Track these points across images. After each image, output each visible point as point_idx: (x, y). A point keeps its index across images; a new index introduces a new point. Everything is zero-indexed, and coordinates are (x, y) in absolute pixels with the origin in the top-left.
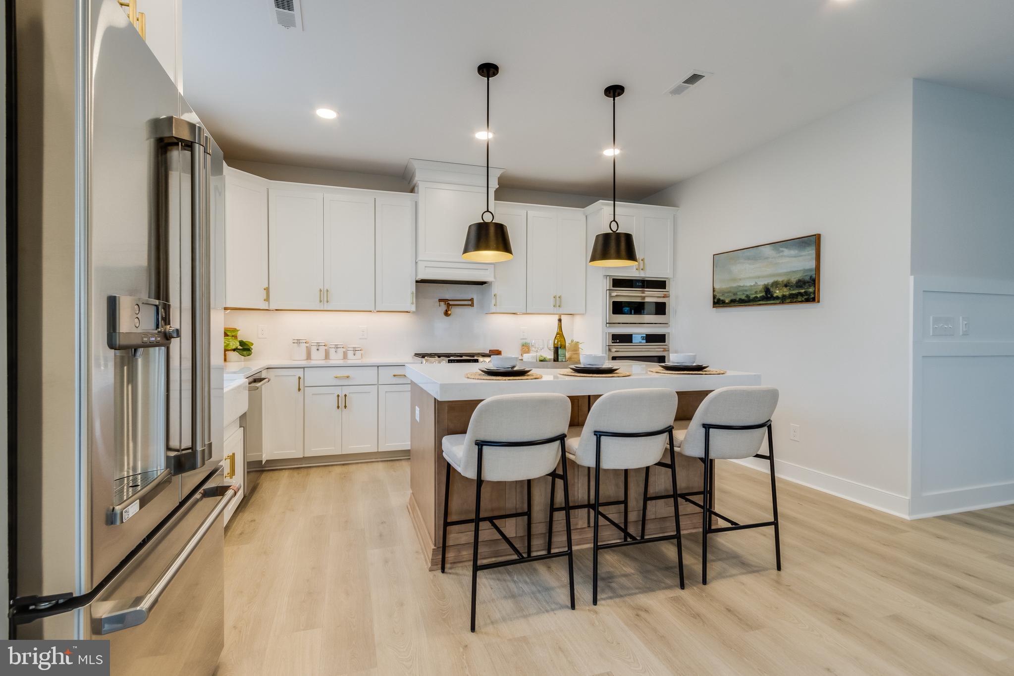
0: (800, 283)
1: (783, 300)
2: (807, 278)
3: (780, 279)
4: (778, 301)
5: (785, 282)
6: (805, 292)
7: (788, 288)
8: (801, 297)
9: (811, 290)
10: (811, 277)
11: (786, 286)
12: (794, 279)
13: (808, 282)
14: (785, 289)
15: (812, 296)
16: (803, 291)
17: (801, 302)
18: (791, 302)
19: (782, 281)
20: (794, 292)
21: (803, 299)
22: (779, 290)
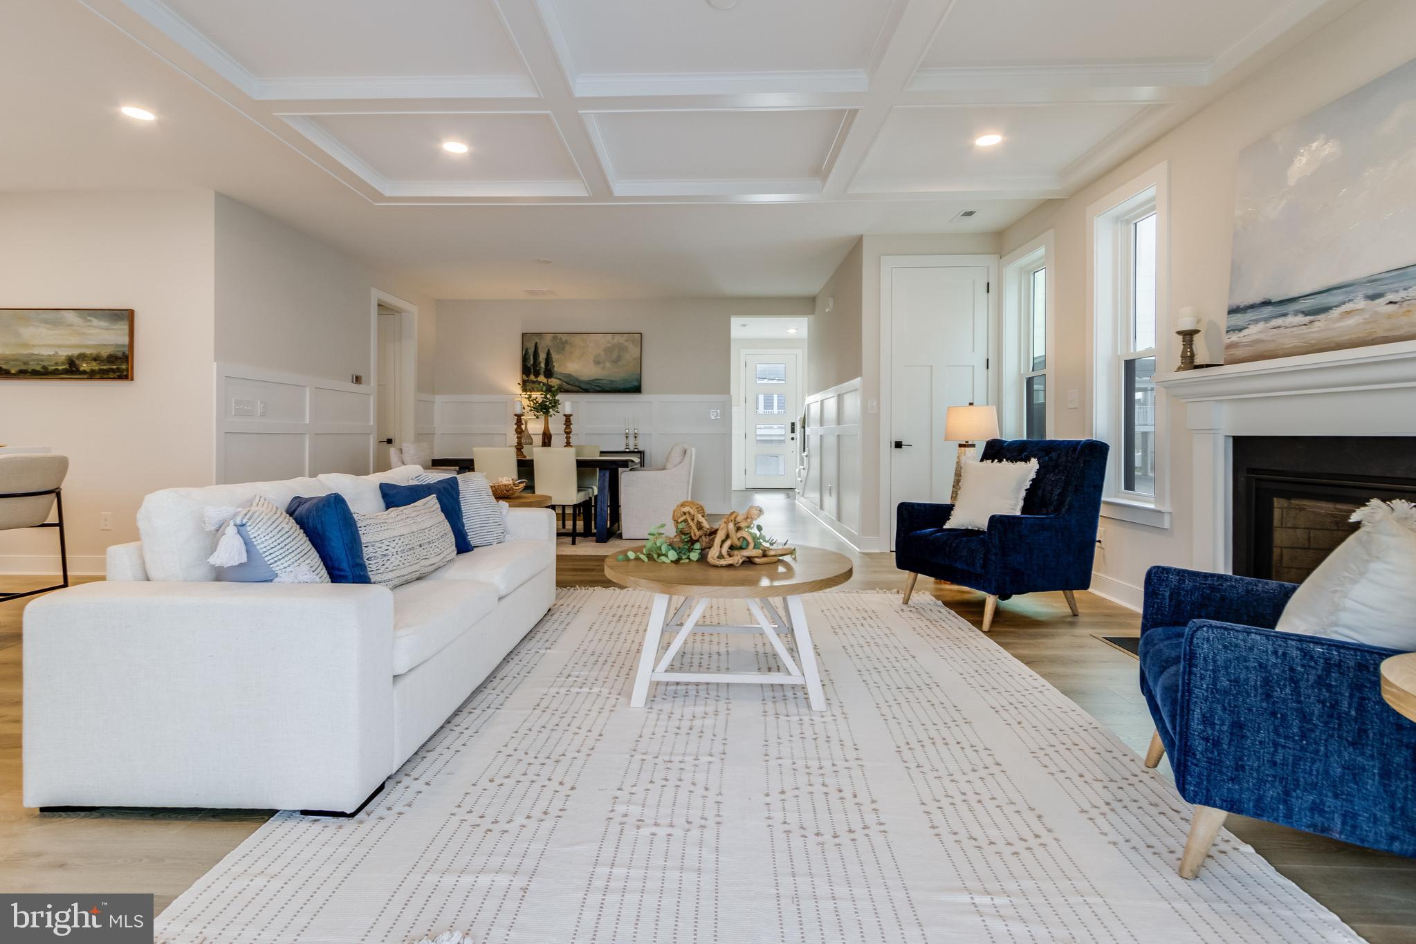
0: (112, 359)
1: (91, 375)
2: (120, 354)
3: (88, 352)
4: (85, 376)
5: (94, 356)
6: (117, 368)
7: (98, 362)
8: (113, 374)
9: (124, 367)
10: (124, 353)
11: (95, 359)
12: (105, 353)
13: (120, 358)
14: (94, 363)
15: (125, 373)
16: (115, 367)
17: (113, 378)
18: (101, 378)
19: (91, 354)
20: (104, 367)
21: (115, 376)
22: (87, 363)
